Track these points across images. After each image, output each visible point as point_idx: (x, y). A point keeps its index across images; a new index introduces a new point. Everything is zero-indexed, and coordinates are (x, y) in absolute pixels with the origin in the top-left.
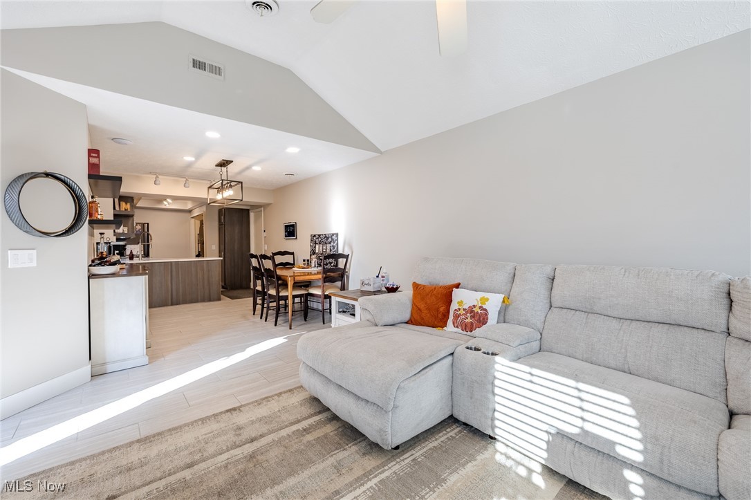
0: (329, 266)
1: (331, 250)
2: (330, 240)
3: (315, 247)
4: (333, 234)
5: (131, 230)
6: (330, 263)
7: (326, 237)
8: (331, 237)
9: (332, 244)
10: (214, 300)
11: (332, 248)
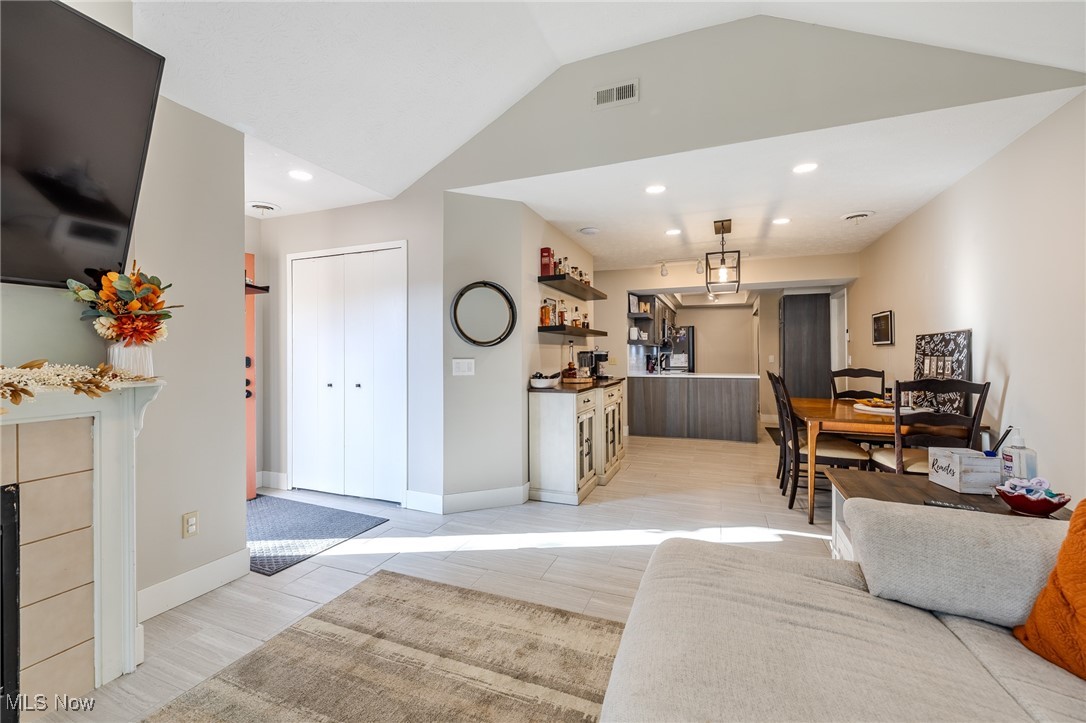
0: (947, 409)
1: (953, 371)
2: (952, 346)
3: (923, 363)
4: (959, 333)
5: (651, 336)
6: (952, 401)
7: (944, 339)
8: (955, 340)
9: (956, 355)
10: (747, 440)
11: (955, 366)
